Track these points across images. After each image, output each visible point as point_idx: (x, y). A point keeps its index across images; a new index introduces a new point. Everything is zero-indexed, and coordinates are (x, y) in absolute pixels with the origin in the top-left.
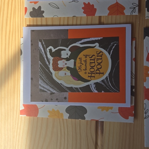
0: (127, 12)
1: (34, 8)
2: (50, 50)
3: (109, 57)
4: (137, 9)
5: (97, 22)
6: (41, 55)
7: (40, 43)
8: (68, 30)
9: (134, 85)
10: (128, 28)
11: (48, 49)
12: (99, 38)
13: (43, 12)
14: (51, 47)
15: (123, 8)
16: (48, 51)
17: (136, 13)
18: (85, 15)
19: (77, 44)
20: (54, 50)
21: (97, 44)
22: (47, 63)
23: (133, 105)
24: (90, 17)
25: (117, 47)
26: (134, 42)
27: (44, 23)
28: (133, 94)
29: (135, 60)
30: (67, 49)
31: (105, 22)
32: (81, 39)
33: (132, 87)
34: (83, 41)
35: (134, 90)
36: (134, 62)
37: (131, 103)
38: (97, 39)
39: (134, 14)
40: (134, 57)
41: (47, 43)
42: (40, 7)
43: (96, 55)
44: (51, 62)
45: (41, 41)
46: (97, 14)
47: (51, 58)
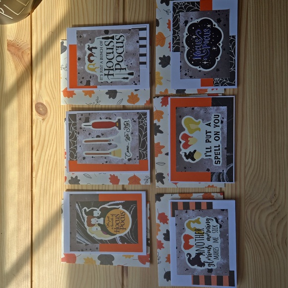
0: (142, 182)
1: (72, 178)
2: (85, 210)
3: (130, 216)
4: (149, 180)
5: (121, 188)
6: (78, 214)
7: (77, 204)
8: (98, 194)
9: (149, 238)
10: (144, 194)
11: (83, 209)
12: (122, 202)
13: (79, 180)
14: (85, 208)
15: (139, 180)
16: (83, 211)
17: (149, 183)
18: (111, 184)
19: (106, 206)
20: (87, 210)
21: (121, 206)
22: (83, 220)
23: (149, 253)
24: (115, 185)
25: (136, 208)
26: (148, 204)
27: (80, 188)
28: (148, 244)
29: (150, 218)
30: (98, 210)
31: (127, 189)
32: (108, 202)
33: (147, 240)
34: (110, 203)
35: (149, 242)
36: (149, 220)
37: (147, 252)
38: (120, 202)
39: (147, 184)
40: (149, 216)
41: (83, 205)
42: (76, 177)
43: (120, 214)
44: (86, 220)
45: (77, 203)
46: (121, 183)
47: (86, 217)
